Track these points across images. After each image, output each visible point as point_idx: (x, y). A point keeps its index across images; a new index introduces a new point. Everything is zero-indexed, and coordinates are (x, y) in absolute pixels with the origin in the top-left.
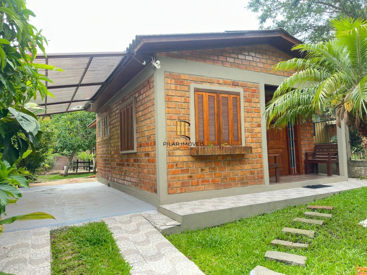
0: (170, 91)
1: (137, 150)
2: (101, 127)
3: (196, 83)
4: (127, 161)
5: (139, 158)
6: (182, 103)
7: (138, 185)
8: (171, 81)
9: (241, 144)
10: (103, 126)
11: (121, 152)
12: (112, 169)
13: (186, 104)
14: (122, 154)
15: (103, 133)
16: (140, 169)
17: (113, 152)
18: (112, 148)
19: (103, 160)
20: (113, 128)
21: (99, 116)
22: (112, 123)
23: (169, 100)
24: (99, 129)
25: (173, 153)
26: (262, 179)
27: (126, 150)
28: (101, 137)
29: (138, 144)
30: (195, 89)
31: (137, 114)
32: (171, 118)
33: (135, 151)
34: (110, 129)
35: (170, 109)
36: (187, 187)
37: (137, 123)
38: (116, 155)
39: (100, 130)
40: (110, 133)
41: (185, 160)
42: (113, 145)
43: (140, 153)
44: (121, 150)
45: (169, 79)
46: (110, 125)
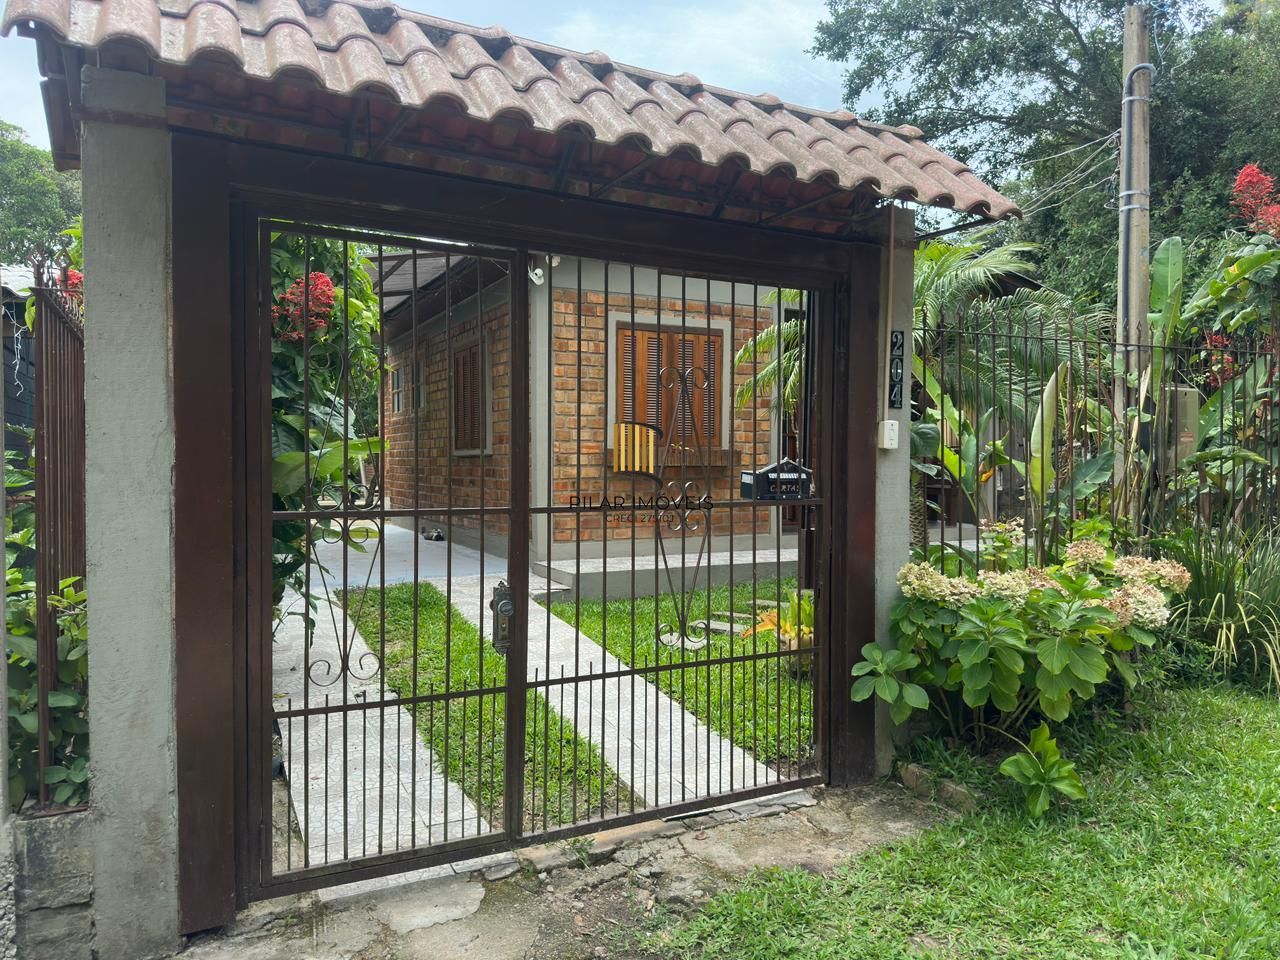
0: (564, 329)
1: (494, 449)
2: (402, 384)
3: (622, 311)
4: (471, 473)
5: (497, 468)
6: (589, 355)
7: (493, 526)
8: (566, 307)
9: (720, 445)
10: (407, 382)
11: (456, 453)
12: (432, 491)
13: (597, 356)
14: (459, 457)
15: (409, 402)
16: (499, 491)
17: (435, 451)
18: (433, 441)
19: (407, 470)
20: (435, 392)
21: (395, 354)
22: (433, 378)
23: (560, 348)
24: (395, 391)
25: (566, 459)
26: (765, 523)
27: (468, 449)
28: (401, 411)
29: (494, 437)
30: (618, 323)
31: (495, 370)
32: (564, 387)
33: (488, 451)
34: (429, 393)
35: (562, 368)
36: (594, 531)
37: (493, 389)
38: (442, 459)
39: (398, 393)
40: (428, 402)
41: (592, 475)
42: (434, 434)
43: (499, 457)
44: (456, 448)
45: (563, 304)
46: (428, 383)
